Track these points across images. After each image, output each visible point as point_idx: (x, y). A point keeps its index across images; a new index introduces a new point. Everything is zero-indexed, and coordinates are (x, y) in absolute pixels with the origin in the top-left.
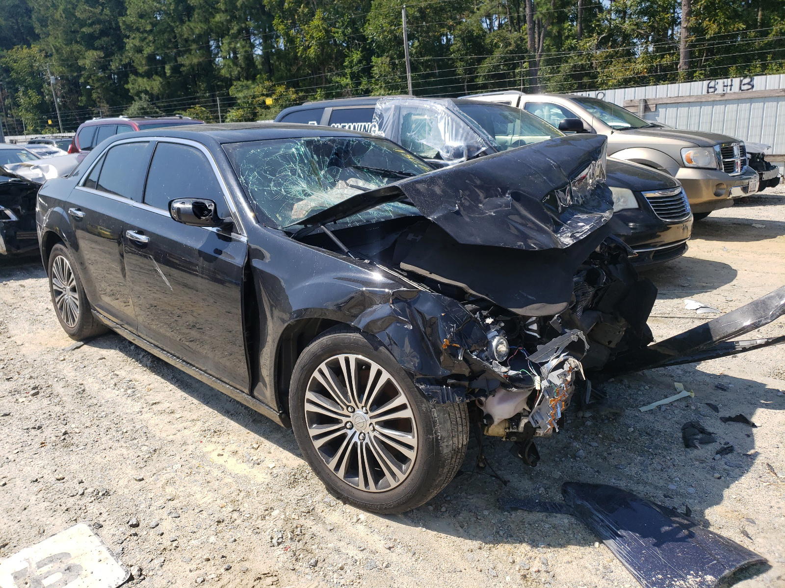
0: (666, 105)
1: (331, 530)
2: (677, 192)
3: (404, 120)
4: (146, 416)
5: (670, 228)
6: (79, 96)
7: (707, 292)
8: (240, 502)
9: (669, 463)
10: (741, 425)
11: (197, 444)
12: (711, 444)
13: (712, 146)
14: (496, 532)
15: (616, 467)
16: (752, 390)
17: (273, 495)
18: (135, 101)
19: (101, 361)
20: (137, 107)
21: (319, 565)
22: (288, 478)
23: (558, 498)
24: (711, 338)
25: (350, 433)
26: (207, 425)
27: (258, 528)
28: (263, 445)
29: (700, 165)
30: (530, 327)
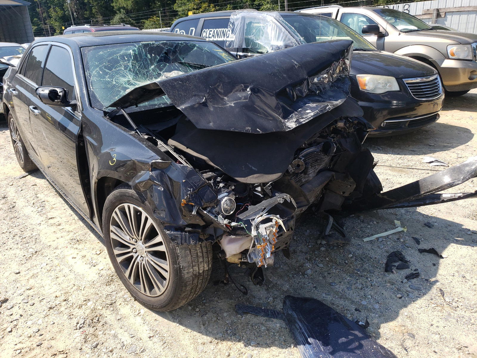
0: (452, 13)
1: (118, 320)
2: (431, 78)
3: (247, 27)
4: (42, 227)
5: (421, 105)
6: (85, 11)
7: (446, 150)
8: (70, 294)
9: (369, 284)
10: (432, 256)
11: (64, 249)
12: (404, 270)
13: (470, 44)
14: (226, 331)
15: (330, 284)
16: (450, 228)
17: (94, 289)
18: (117, 14)
19: (33, 187)
20: (118, 17)
21: (99, 347)
22: (107, 278)
23: (279, 306)
24: (419, 192)
25: (135, 256)
26: (76, 235)
27: (73, 315)
28: (104, 252)
29: (461, 57)
30: (256, 189)
